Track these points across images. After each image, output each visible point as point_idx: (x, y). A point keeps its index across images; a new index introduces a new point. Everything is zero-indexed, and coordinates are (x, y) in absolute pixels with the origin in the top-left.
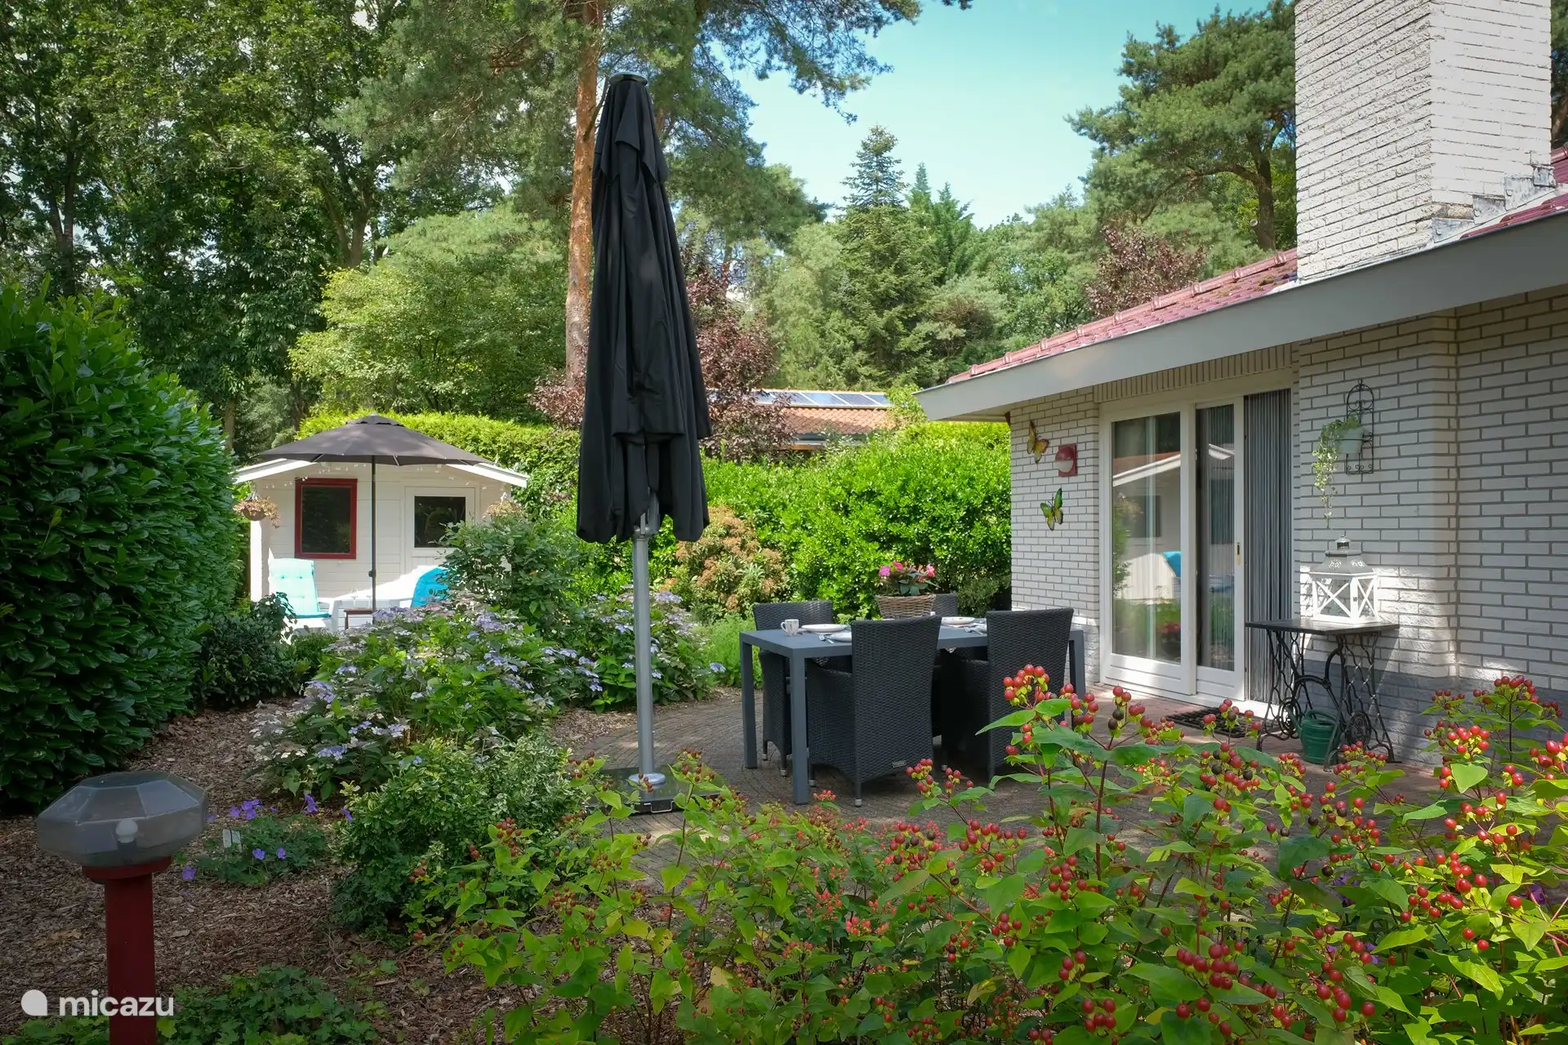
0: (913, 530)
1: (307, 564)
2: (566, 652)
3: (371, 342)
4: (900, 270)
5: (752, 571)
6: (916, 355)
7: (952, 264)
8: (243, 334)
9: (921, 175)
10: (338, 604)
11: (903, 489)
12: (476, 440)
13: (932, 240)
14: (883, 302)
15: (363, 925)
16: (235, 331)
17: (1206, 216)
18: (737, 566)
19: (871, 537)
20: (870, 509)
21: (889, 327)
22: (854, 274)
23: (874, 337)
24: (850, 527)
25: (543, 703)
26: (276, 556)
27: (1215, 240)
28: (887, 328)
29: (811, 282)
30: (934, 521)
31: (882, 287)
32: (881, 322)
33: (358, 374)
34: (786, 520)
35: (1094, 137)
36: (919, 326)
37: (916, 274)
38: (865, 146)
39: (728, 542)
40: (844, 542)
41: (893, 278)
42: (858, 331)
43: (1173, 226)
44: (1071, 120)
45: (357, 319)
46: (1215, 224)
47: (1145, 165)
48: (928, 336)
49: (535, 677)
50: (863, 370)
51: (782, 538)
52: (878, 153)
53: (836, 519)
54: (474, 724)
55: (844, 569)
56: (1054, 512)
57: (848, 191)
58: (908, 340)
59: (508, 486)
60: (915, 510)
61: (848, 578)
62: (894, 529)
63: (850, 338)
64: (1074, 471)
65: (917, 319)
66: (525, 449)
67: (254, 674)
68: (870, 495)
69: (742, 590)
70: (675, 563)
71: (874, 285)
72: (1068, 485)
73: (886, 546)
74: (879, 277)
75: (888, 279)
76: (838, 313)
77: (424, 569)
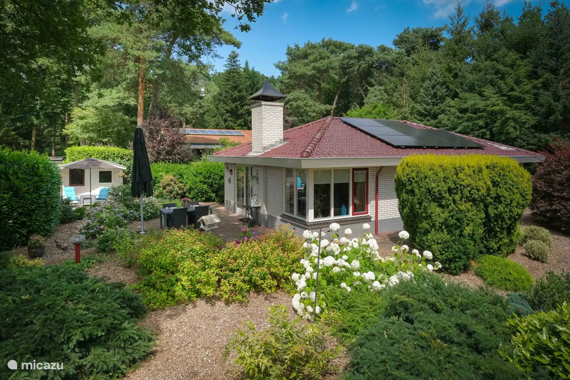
0: (210, 181)
1: (73, 188)
2: (131, 211)
3: (86, 128)
4: (240, 91)
5: (176, 188)
6: (244, 115)
7: (255, 90)
8: (38, 106)
9: (247, 64)
10: (81, 197)
11: (207, 172)
12: (114, 154)
13: (248, 83)
14: (234, 100)
15: (100, 252)
16: (36, 105)
17: (304, 93)
18: (173, 188)
19: (201, 182)
20: (201, 176)
21: (236, 107)
22: (227, 92)
23: (232, 109)
24: (197, 180)
25: (126, 221)
26: (65, 187)
27: (305, 100)
28: (235, 107)
29: (211, 99)
30: (214, 179)
31: (234, 96)
32: (233, 106)
33: (82, 136)
34: (185, 177)
35: (280, 69)
36: (244, 107)
37: (244, 93)
38: (230, 56)
39: (171, 183)
40: (196, 183)
41: (237, 94)
42: (228, 108)
43: (295, 96)
44: (274, 65)
45: (82, 122)
46: (305, 95)
47: (289, 80)
48: (247, 110)
49: (125, 217)
50: (229, 119)
51: (184, 181)
52: (234, 58)
53: (194, 178)
54: (115, 226)
55: (196, 188)
56: (229, 181)
57: (225, 68)
58: (241, 111)
59: (122, 169)
60: (210, 177)
61: (196, 190)
62: (206, 180)
63: (226, 110)
64: (232, 174)
65: (244, 105)
66: (127, 156)
67: (69, 217)
68: (201, 173)
69: (174, 193)
70: (160, 187)
71: (232, 96)
72: (231, 176)
73: (204, 184)
74: (233, 93)
75: (236, 94)
76: (222, 103)
77: (102, 188)
